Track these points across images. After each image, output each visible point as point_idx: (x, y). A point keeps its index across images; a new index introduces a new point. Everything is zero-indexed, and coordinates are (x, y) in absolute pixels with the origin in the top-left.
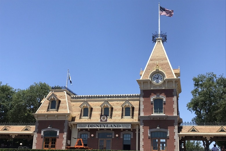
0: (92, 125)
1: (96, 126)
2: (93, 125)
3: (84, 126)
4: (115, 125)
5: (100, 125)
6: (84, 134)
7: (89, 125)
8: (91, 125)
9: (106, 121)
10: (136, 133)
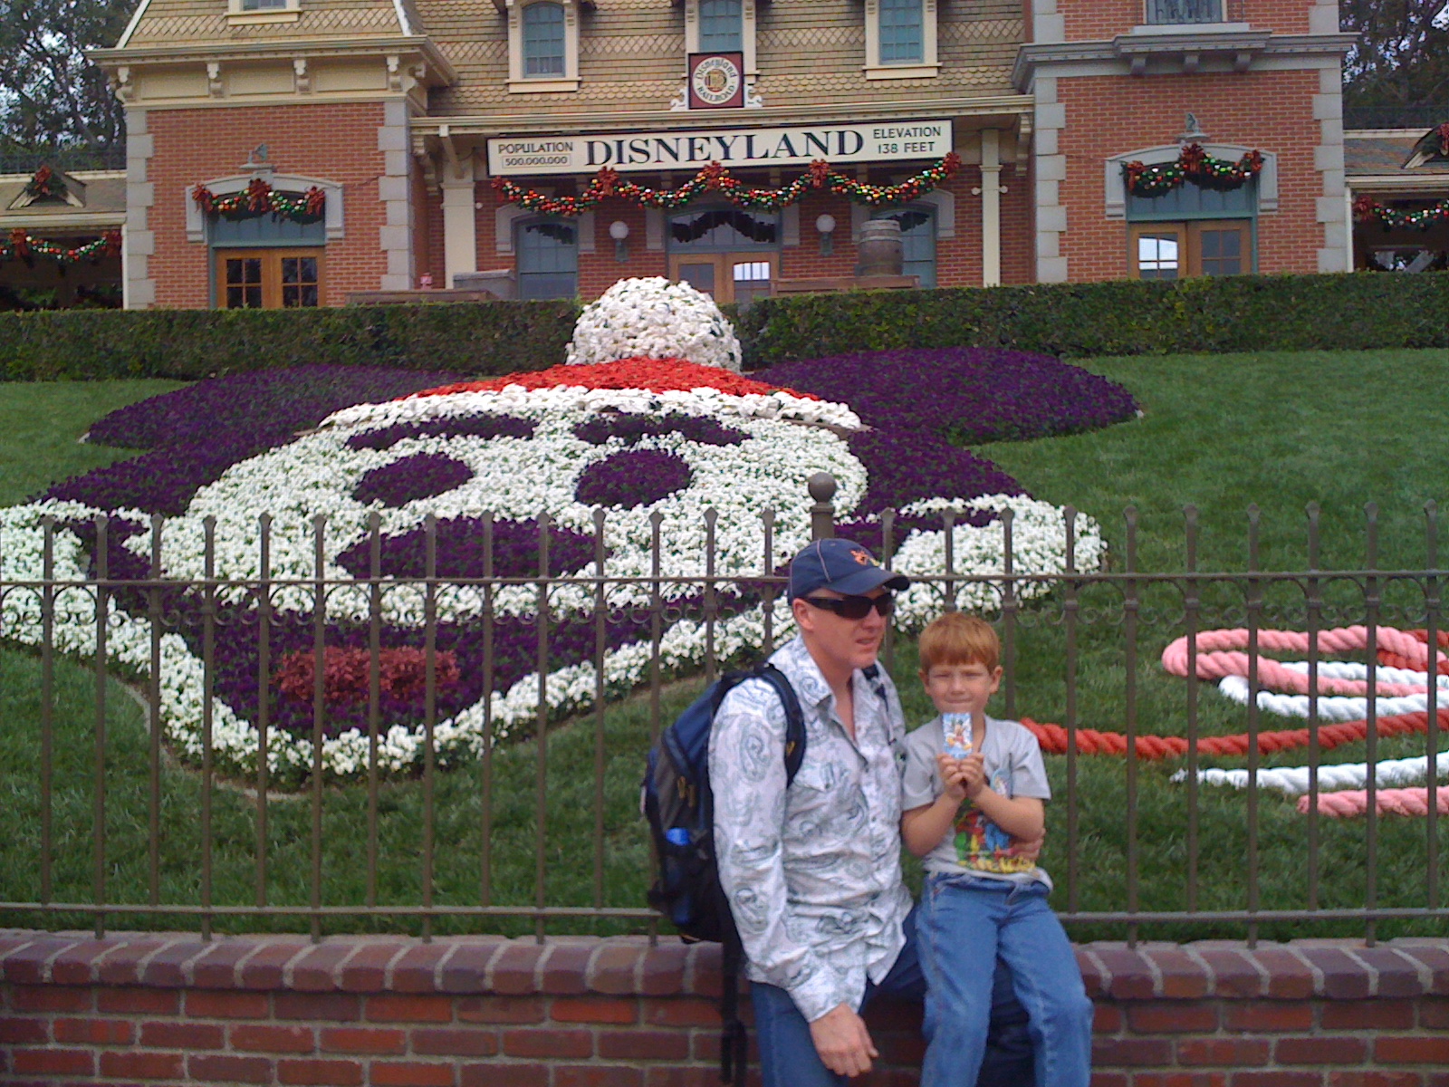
0: (620, 143)
1: (653, 148)
2: (627, 139)
3: (553, 154)
4: (818, 132)
5: (692, 140)
7: (591, 144)
8: (611, 140)
9: (739, 101)
10: (980, 195)
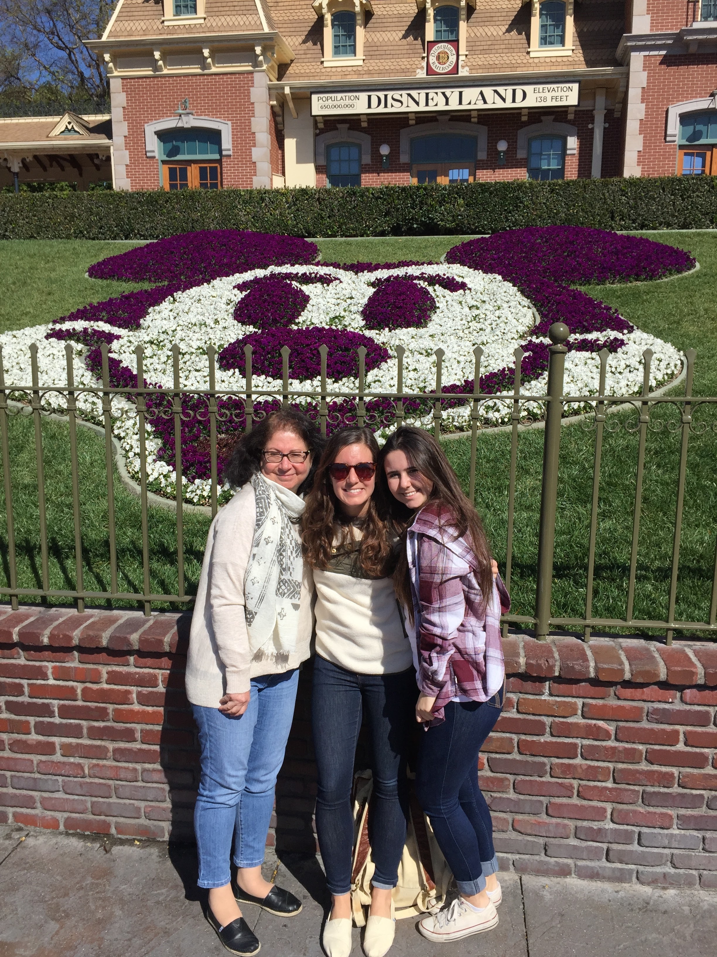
0: (386, 96)
1: (405, 99)
2: (390, 94)
3: (347, 102)
4: (501, 89)
5: (427, 94)
6: (340, 145)
7: (369, 97)
8: (381, 94)
10: (593, 129)
